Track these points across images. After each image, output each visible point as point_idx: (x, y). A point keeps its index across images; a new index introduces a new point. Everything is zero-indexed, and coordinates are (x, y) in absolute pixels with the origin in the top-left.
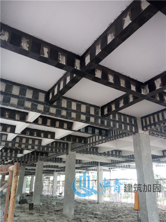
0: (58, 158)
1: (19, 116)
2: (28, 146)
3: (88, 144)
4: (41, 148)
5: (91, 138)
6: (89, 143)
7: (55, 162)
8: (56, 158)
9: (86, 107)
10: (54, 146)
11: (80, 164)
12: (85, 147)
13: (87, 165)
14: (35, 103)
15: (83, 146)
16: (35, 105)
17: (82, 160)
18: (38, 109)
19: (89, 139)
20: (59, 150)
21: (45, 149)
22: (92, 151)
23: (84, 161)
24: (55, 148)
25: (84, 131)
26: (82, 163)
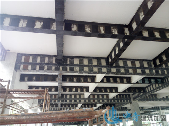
0: (124, 107)
1: (90, 79)
2: (99, 101)
3: (148, 93)
4: (109, 101)
5: (149, 88)
6: (147, 91)
7: (122, 111)
8: (122, 108)
9: (140, 62)
10: (119, 98)
11: (143, 110)
12: (145, 95)
13: (149, 111)
14: (100, 68)
15: (143, 95)
16: (100, 69)
17: (144, 107)
18: (103, 71)
19: (147, 88)
20: (123, 100)
21: (113, 101)
22: (151, 98)
23: (145, 107)
24: (120, 99)
25: (142, 83)
26: (144, 109)
